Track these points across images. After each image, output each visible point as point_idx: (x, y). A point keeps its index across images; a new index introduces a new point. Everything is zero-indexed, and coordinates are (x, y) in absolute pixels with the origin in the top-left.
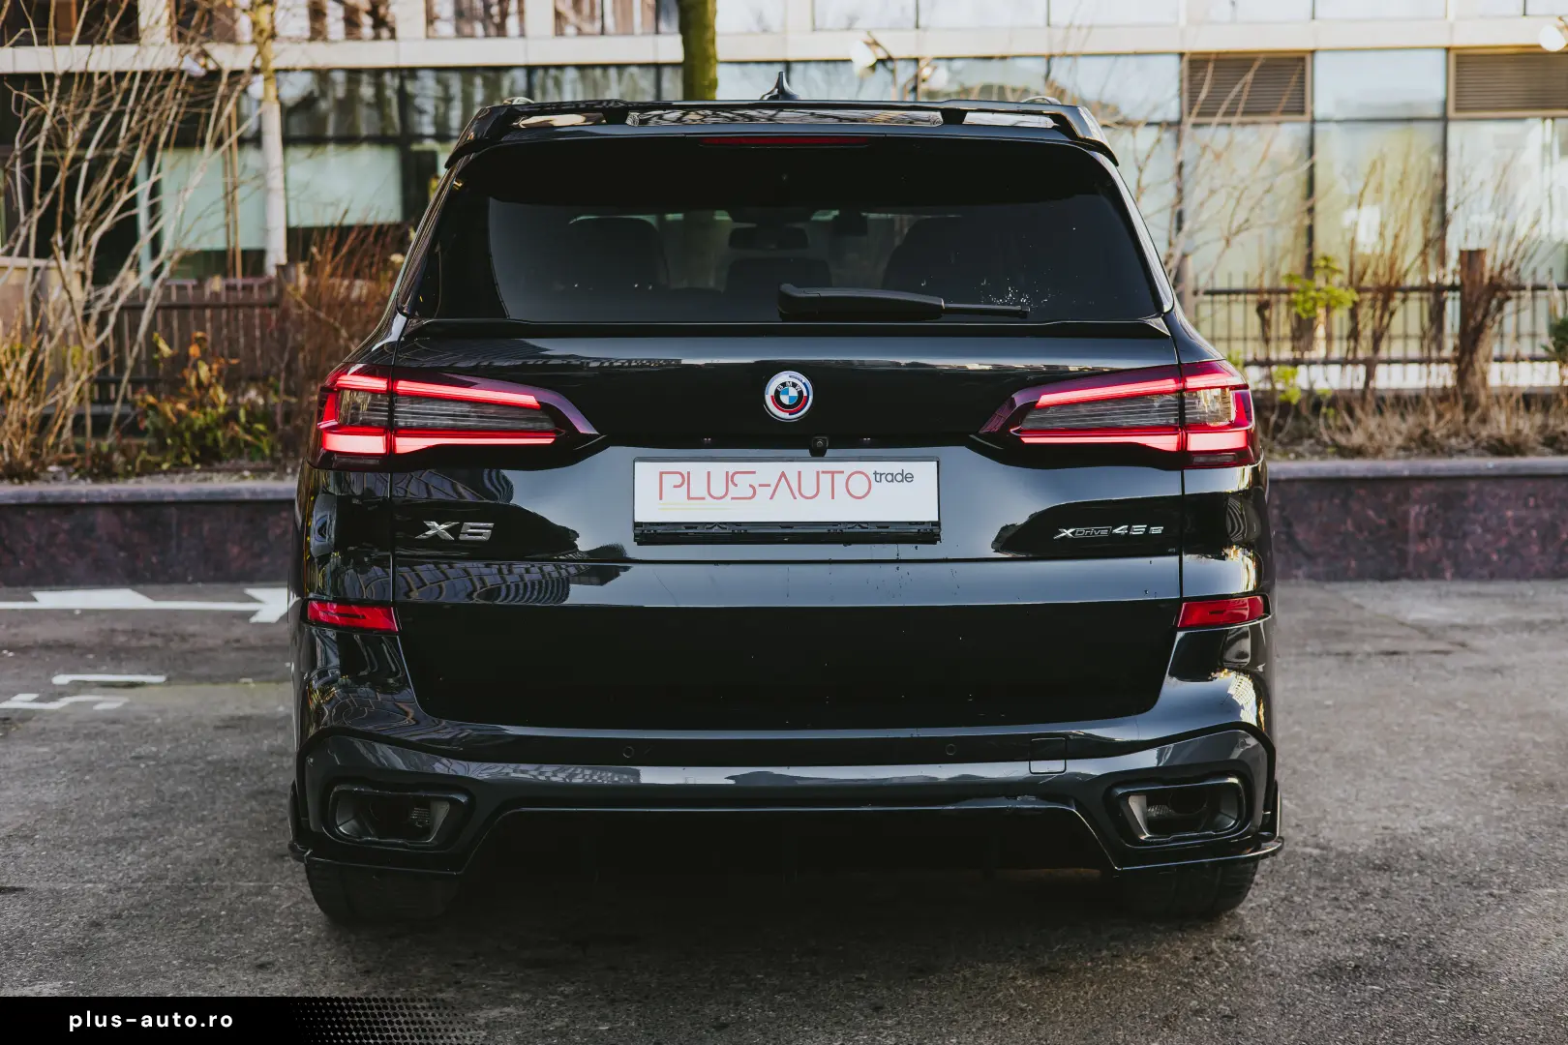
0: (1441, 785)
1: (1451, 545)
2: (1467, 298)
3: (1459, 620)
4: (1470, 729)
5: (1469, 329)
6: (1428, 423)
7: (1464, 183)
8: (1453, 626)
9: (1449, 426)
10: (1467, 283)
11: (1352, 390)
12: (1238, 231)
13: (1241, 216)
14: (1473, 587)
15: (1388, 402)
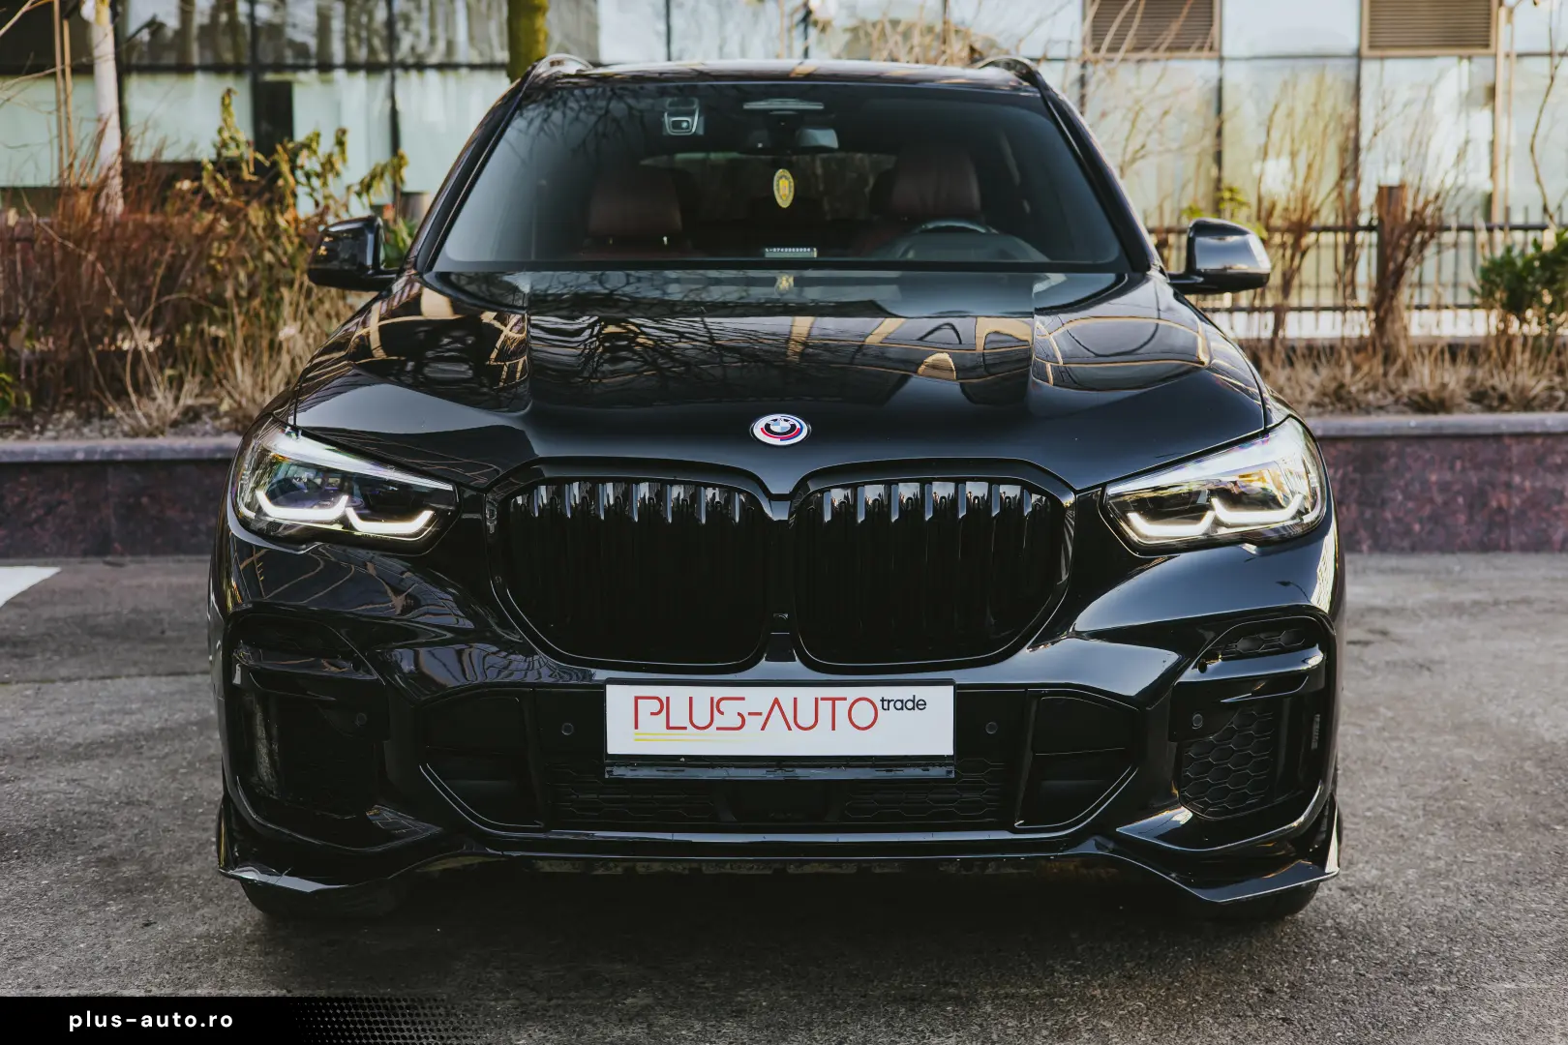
0: (1364, 824)
1: (1368, 514)
2: (1387, 237)
3: (1378, 602)
4: (1395, 744)
5: (1389, 273)
6: (1343, 375)
7: (1384, 108)
8: (1371, 609)
9: (1366, 379)
10: (1387, 220)
11: (1259, 340)
12: (1133, 160)
13: (1135, 144)
14: (1392, 561)
15: (1299, 352)
